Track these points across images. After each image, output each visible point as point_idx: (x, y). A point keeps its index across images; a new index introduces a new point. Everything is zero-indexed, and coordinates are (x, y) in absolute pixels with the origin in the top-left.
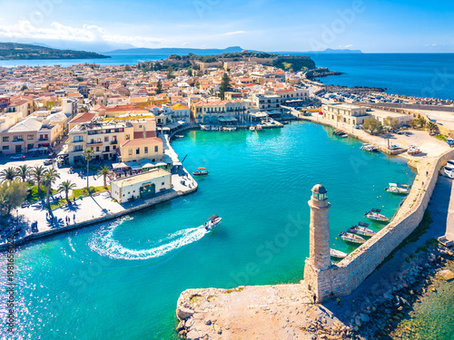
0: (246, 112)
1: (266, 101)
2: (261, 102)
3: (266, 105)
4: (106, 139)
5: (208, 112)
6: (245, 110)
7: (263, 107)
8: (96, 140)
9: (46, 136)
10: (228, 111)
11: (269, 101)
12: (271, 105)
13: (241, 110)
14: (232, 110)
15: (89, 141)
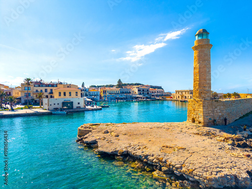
0: (131, 94)
1: (142, 90)
2: (139, 90)
3: (142, 93)
4: (46, 90)
5: (110, 93)
6: (130, 93)
7: (140, 93)
8: (39, 90)
9: (10, 93)
10: (121, 93)
11: (143, 90)
12: (144, 92)
13: (128, 93)
14: (123, 93)
15: (35, 91)
